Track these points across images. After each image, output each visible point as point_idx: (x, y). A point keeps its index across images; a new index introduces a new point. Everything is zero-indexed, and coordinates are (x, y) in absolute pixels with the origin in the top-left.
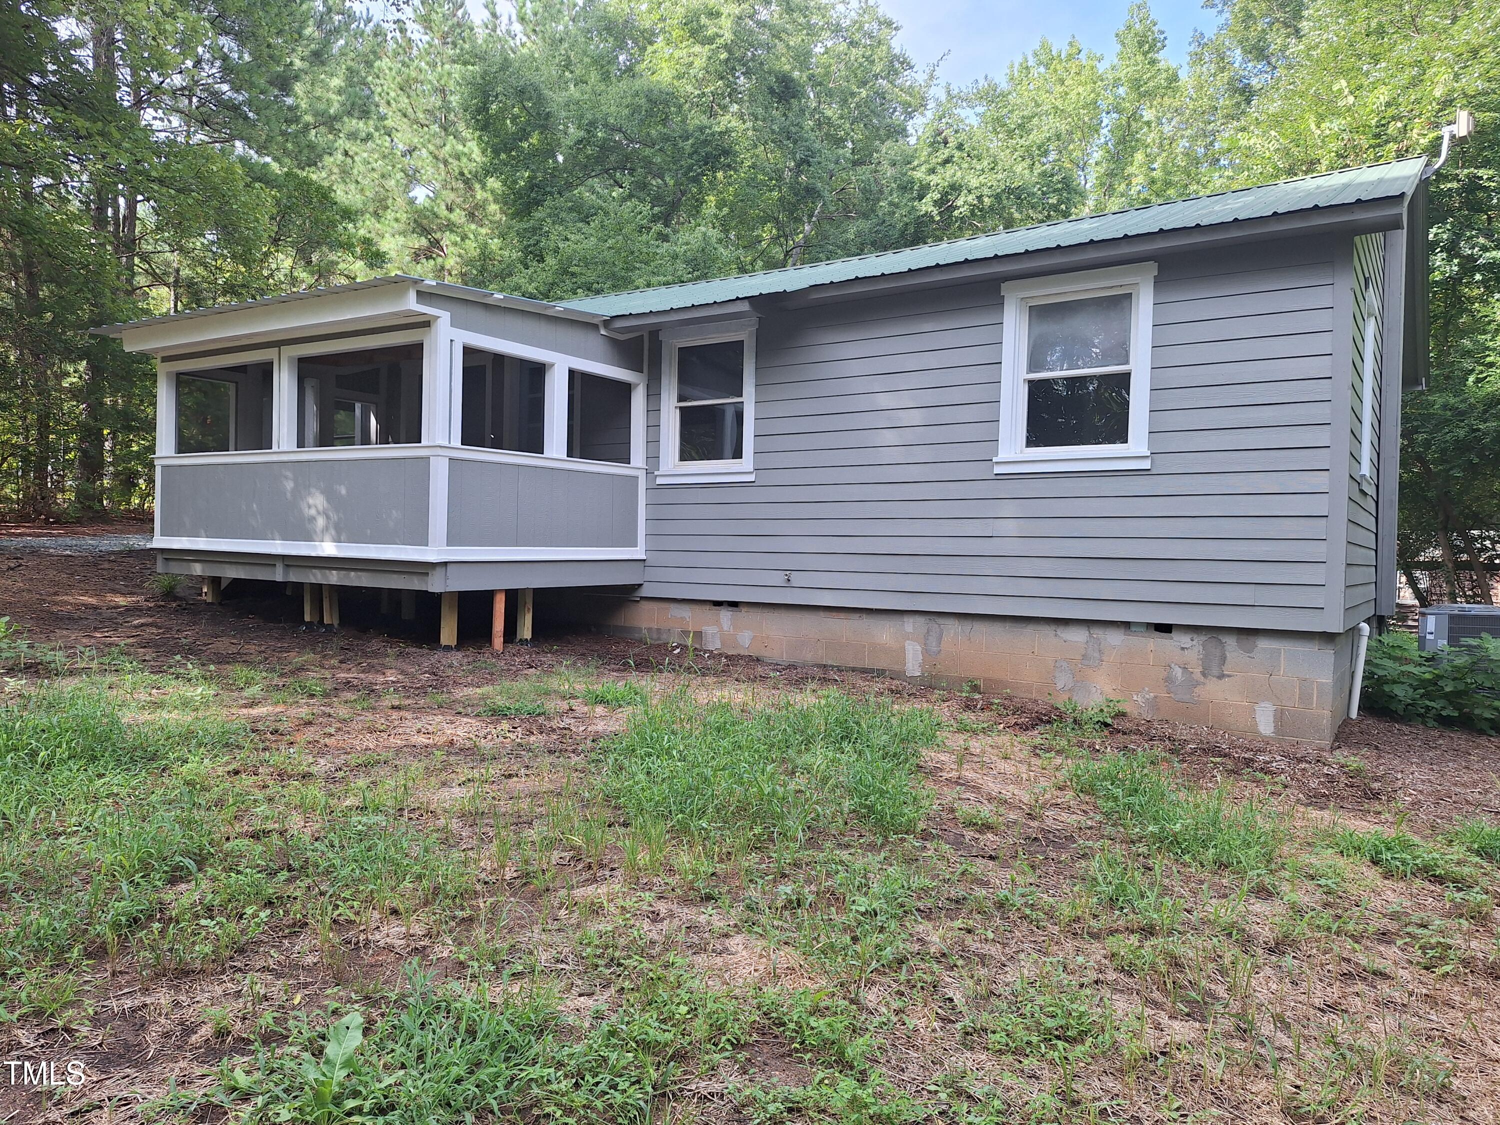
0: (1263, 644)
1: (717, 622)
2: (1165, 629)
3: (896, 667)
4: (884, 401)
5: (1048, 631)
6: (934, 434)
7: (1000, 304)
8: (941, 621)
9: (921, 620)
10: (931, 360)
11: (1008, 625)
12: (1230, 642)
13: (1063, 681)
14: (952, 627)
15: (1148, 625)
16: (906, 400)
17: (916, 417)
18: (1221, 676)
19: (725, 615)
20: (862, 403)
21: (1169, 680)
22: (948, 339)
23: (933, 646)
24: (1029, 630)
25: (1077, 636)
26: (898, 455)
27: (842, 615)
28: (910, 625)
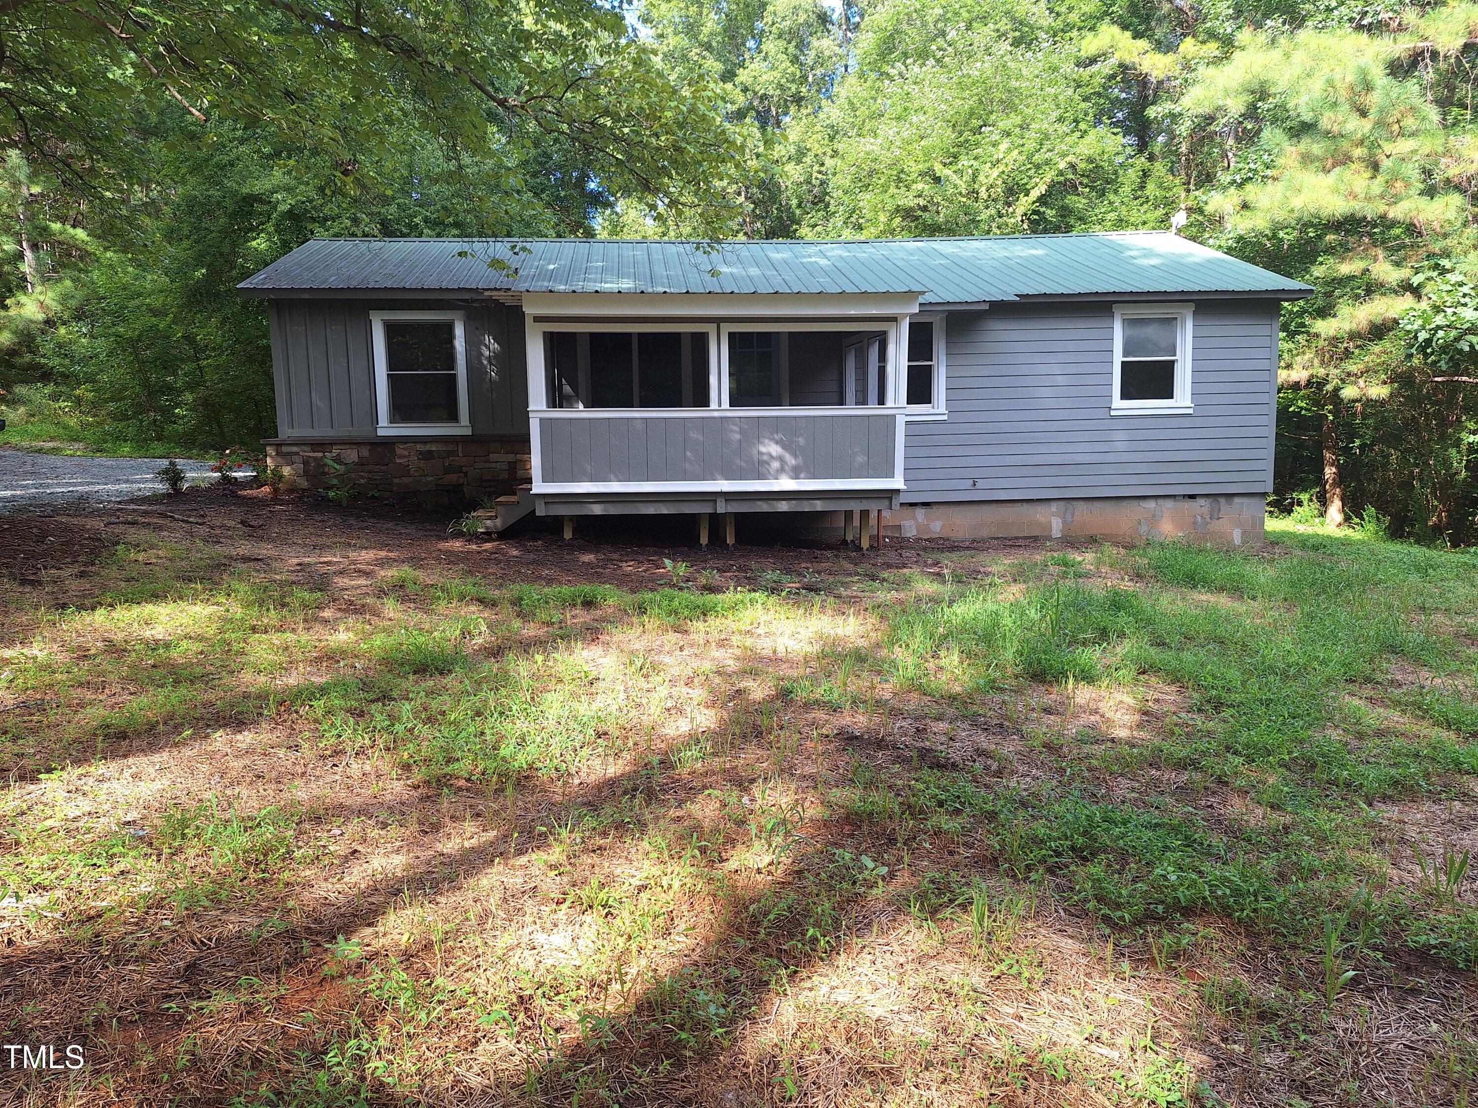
0: (1237, 500)
1: (914, 518)
2: (1192, 497)
3: (1045, 534)
4: (1043, 369)
5: (1135, 503)
6: (1074, 391)
7: (1112, 316)
8: (1074, 503)
9: (1062, 503)
10: (1071, 346)
11: (1113, 502)
12: (1222, 500)
13: (1143, 529)
14: (1081, 506)
15: (1184, 496)
16: (1056, 369)
17: (1061, 380)
18: (1219, 518)
19: (920, 513)
20: (1025, 370)
21: (1195, 523)
22: (1081, 334)
23: (1069, 517)
24: (1125, 503)
25: (1151, 504)
26: (1052, 403)
27: (1009, 505)
28: (1054, 507)
